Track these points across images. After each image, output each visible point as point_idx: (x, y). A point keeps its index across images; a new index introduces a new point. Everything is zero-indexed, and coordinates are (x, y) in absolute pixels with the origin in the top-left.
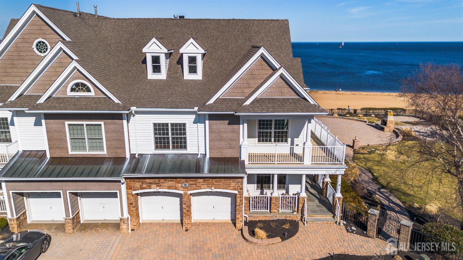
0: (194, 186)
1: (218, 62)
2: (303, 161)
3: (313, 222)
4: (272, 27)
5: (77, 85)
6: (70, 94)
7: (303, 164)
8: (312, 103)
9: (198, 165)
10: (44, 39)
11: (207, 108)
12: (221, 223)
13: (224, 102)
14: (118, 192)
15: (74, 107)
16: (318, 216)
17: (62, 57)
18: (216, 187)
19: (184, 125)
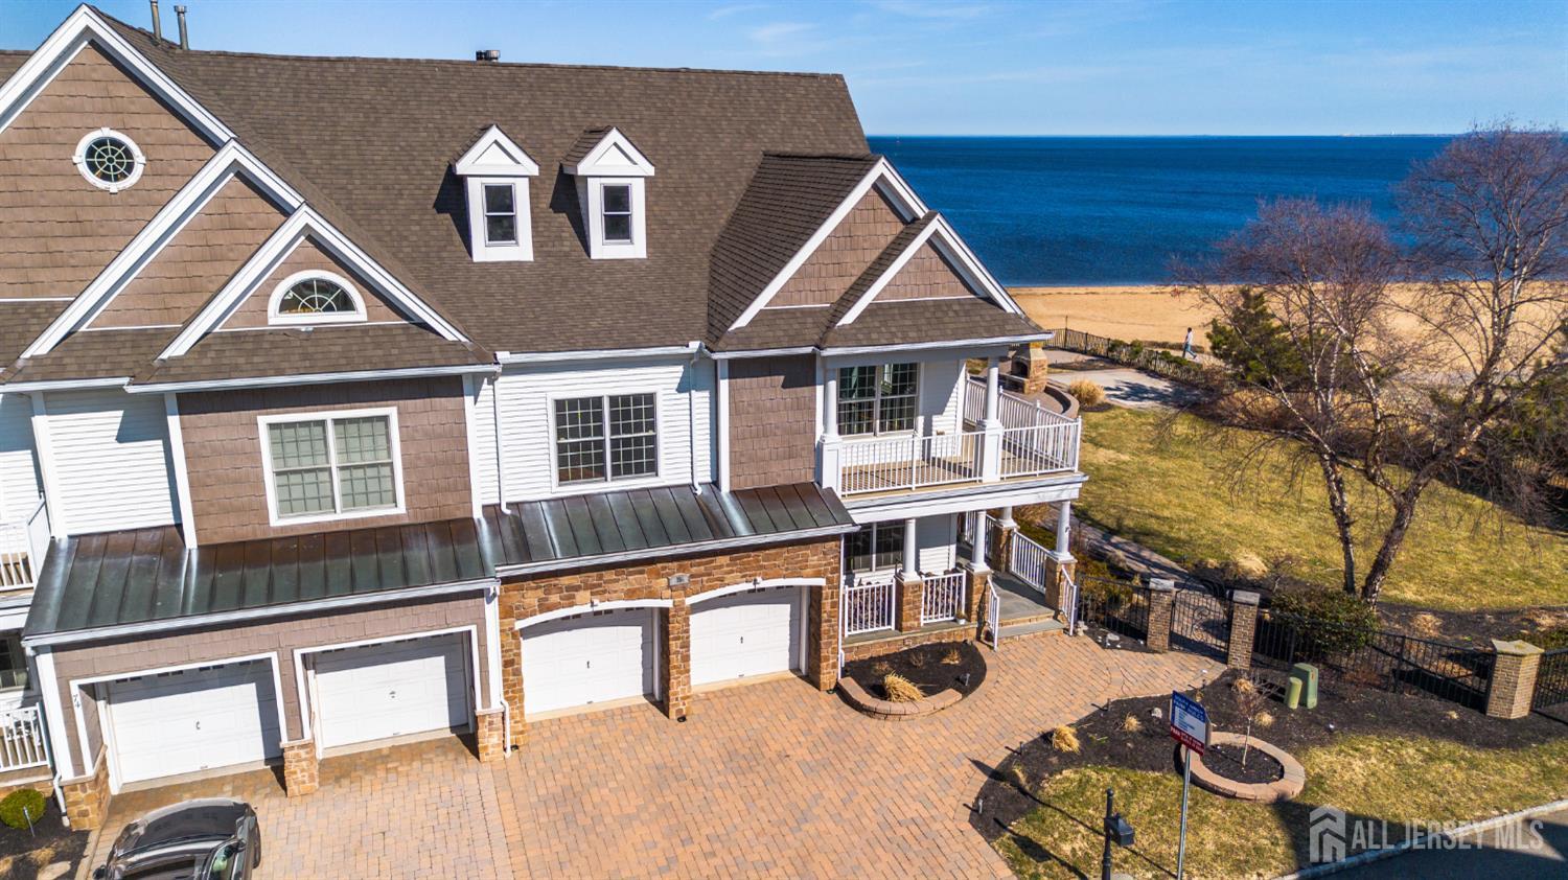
0: (705, 578)
1: (680, 204)
2: (981, 475)
3: (1012, 638)
4: (804, 96)
5: (304, 287)
6: (277, 319)
7: (980, 481)
8: (1009, 310)
9: (709, 515)
10: (117, 130)
11: (734, 341)
12: (769, 683)
13: (778, 322)
14: (473, 629)
15: (307, 363)
16: (1018, 622)
17: (229, 193)
18: (767, 574)
19: (650, 398)
